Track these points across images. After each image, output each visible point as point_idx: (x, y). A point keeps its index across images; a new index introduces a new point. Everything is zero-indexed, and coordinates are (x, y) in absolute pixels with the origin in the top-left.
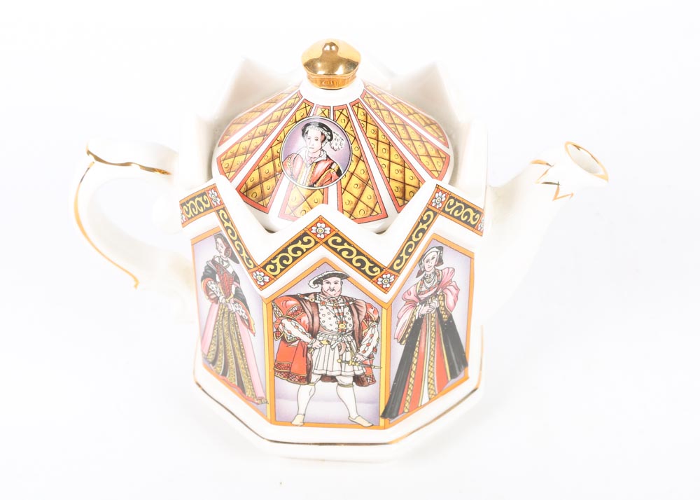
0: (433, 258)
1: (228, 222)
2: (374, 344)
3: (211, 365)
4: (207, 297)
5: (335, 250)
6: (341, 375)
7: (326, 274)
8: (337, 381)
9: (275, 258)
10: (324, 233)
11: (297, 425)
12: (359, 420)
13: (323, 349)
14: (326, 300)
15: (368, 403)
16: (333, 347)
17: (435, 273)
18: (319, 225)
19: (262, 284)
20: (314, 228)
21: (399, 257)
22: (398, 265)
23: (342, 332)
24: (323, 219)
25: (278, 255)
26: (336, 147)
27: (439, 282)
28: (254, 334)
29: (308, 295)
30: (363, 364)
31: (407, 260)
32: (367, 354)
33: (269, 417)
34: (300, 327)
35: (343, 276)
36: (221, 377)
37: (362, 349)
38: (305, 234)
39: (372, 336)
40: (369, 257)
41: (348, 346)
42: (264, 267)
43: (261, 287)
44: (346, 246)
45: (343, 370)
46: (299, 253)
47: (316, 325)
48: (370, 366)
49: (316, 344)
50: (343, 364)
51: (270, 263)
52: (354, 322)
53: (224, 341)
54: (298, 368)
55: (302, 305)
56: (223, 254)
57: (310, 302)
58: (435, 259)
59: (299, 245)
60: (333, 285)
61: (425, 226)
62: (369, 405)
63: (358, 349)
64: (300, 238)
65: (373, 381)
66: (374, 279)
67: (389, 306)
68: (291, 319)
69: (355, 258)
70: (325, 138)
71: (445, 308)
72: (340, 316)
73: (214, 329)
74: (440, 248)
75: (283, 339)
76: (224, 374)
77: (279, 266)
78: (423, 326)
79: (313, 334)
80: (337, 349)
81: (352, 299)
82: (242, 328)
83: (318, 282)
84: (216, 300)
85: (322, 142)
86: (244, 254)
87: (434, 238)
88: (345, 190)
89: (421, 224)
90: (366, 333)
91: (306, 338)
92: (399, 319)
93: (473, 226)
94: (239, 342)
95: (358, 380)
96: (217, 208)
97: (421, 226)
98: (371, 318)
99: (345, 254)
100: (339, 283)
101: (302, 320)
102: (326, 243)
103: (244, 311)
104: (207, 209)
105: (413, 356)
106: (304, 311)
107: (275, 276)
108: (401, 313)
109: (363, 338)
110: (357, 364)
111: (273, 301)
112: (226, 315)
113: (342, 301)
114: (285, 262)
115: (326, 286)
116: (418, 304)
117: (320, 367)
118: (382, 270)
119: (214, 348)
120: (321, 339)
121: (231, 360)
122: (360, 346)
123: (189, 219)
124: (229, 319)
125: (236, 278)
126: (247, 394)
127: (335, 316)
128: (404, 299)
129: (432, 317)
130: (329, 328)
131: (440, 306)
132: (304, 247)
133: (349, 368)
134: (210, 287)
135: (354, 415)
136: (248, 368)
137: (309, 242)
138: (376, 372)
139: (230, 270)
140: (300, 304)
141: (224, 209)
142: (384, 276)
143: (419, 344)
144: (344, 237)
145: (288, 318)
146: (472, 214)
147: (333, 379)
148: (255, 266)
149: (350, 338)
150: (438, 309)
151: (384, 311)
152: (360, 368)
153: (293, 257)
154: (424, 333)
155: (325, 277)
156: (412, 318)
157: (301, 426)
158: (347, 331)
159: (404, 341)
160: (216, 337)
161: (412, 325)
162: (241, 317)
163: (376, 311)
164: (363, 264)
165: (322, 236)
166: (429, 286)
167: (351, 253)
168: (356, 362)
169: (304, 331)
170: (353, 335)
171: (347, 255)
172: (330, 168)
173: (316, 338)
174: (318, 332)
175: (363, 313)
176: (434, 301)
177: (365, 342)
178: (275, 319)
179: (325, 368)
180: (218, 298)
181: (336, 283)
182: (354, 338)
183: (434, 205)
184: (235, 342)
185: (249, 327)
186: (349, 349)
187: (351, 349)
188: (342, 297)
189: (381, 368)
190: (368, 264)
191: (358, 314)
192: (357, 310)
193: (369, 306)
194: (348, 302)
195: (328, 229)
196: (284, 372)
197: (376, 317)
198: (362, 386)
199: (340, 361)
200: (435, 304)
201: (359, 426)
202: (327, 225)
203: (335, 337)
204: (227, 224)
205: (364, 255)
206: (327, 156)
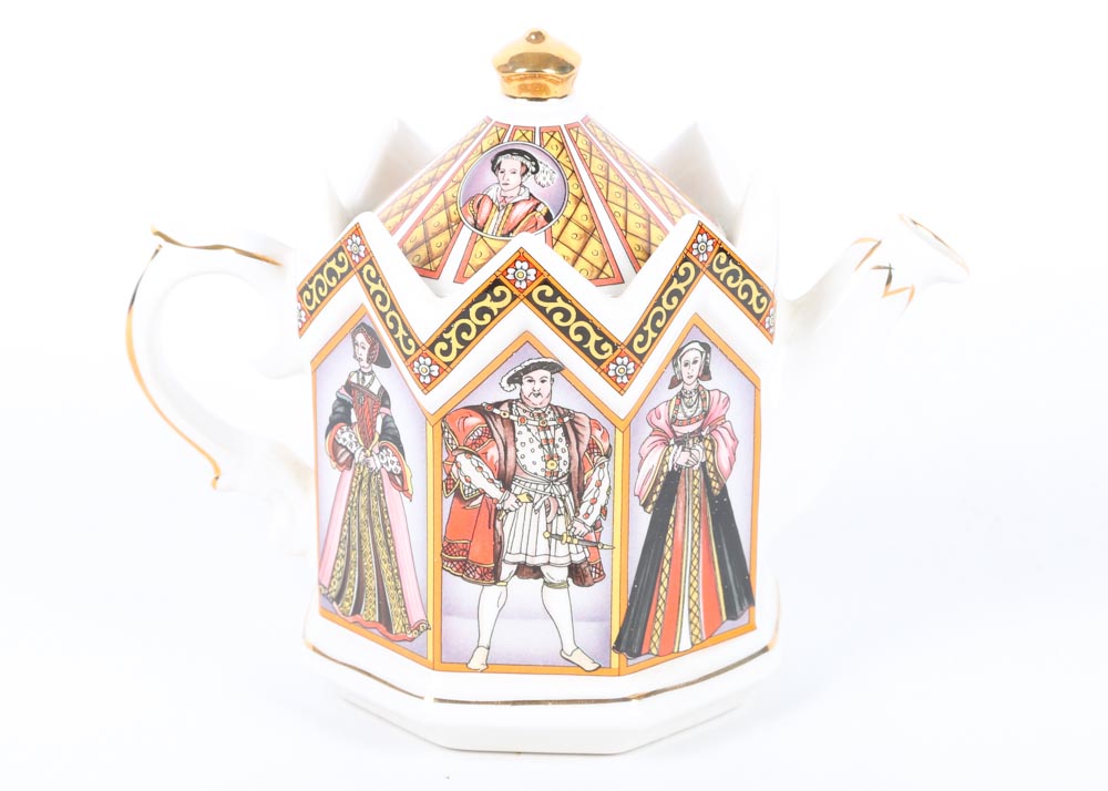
0: (695, 362)
1: (377, 283)
2: (601, 501)
3: (335, 604)
4: (334, 464)
5: (542, 310)
6: (549, 563)
7: (527, 364)
8: (541, 575)
9: (448, 329)
10: (526, 280)
11: (476, 671)
12: (578, 658)
13: (522, 509)
14: (527, 415)
15: (593, 620)
16: (536, 507)
17: (697, 390)
18: (518, 264)
19: (428, 380)
20: (511, 271)
21: (640, 330)
22: (641, 345)
23: (552, 478)
24: (525, 255)
25: (454, 322)
26: (544, 183)
27: (706, 413)
28: (410, 497)
29: (498, 405)
30: (584, 540)
31: (654, 340)
32: (590, 522)
33: (430, 657)
34: (485, 468)
35: (555, 368)
36: (351, 619)
37: (583, 510)
38: (497, 282)
39: (599, 485)
40: (595, 322)
41: (561, 504)
42: (432, 348)
43: (426, 388)
44: (560, 303)
45: (552, 553)
46: (487, 317)
47: (511, 463)
48: (596, 544)
49: (510, 502)
50: (553, 540)
51: (440, 339)
52: (570, 457)
53: (360, 537)
54: (480, 552)
55: (489, 426)
56: (364, 363)
57: (502, 419)
58: (698, 365)
59: (487, 302)
60: (538, 385)
61: (681, 287)
62: (594, 625)
63: (577, 511)
64: (490, 289)
65: (602, 575)
66: (603, 366)
67: (627, 427)
68: (472, 453)
69: (573, 325)
70: (527, 170)
71: (715, 469)
72: (548, 445)
73: (343, 525)
74: (706, 347)
75: (458, 494)
76: (357, 610)
77: (456, 345)
78: (681, 488)
79: (505, 480)
80: (543, 510)
81: (568, 413)
82: (392, 494)
83: (515, 379)
84: (349, 463)
85: (523, 175)
86: (401, 333)
87: (696, 324)
88: (557, 240)
89: (675, 280)
90: (590, 478)
91: (494, 491)
92: (643, 460)
93: (758, 317)
94: (385, 527)
95: (577, 573)
96: (359, 267)
97: (675, 285)
98: (598, 448)
99: (558, 317)
100: (548, 380)
101: (489, 455)
102: (529, 297)
103: (395, 459)
104: (343, 275)
105: (664, 543)
106: (493, 437)
107: (448, 364)
108: (645, 449)
109: (585, 487)
110: (575, 541)
111: (443, 419)
112: (364, 484)
113: (551, 415)
114: (464, 335)
115: (527, 387)
116: (672, 442)
117: (515, 549)
118: (615, 349)
119: (342, 563)
120: (518, 491)
121: (371, 573)
122: (580, 505)
123: (311, 312)
124: (369, 489)
125: (384, 399)
126: (395, 628)
127: (541, 446)
128: (651, 424)
129: (694, 477)
130: (531, 469)
131: (707, 460)
132: (494, 306)
133: (562, 549)
134: (340, 441)
135: (569, 647)
136: (398, 574)
137: (503, 295)
138: (605, 555)
139: (375, 389)
140: (487, 423)
141: (371, 262)
142: (619, 360)
143: (674, 522)
144: (559, 288)
145: (466, 452)
146: (756, 293)
147: (536, 572)
148: (417, 347)
149: (564, 489)
150: (703, 465)
151: (619, 435)
152: (580, 548)
153: (477, 326)
154: (681, 505)
155: (527, 370)
156: (662, 465)
157: (482, 672)
158: (560, 475)
159: (650, 507)
160: (346, 542)
161: (662, 479)
162: (391, 473)
163: (606, 434)
164: (587, 337)
165: (524, 285)
166: (689, 412)
167: (567, 316)
168: (574, 536)
169: (492, 477)
170: (569, 482)
171: (562, 320)
172: (535, 210)
173: (510, 490)
174: (513, 478)
175: (586, 440)
176: (697, 447)
177: (587, 496)
178: (445, 455)
179: (524, 551)
180: (353, 455)
181: (543, 382)
182: (571, 489)
183: (695, 253)
184: (377, 531)
185: (403, 489)
186: (563, 510)
187: (566, 511)
188: (555, 408)
189: (613, 548)
190: (594, 337)
191: (578, 440)
192: (576, 433)
193: (595, 424)
194: (561, 417)
195: (532, 272)
196: (458, 561)
197: (606, 445)
198: (583, 585)
199: (547, 535)
200: (699, 453)
201: (578, 670)
202: (531, 266)
203: (541, 487)
204: (374, 287)
205: (587, 320)
206: (531, 194)
